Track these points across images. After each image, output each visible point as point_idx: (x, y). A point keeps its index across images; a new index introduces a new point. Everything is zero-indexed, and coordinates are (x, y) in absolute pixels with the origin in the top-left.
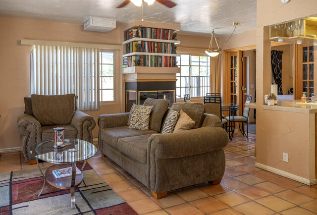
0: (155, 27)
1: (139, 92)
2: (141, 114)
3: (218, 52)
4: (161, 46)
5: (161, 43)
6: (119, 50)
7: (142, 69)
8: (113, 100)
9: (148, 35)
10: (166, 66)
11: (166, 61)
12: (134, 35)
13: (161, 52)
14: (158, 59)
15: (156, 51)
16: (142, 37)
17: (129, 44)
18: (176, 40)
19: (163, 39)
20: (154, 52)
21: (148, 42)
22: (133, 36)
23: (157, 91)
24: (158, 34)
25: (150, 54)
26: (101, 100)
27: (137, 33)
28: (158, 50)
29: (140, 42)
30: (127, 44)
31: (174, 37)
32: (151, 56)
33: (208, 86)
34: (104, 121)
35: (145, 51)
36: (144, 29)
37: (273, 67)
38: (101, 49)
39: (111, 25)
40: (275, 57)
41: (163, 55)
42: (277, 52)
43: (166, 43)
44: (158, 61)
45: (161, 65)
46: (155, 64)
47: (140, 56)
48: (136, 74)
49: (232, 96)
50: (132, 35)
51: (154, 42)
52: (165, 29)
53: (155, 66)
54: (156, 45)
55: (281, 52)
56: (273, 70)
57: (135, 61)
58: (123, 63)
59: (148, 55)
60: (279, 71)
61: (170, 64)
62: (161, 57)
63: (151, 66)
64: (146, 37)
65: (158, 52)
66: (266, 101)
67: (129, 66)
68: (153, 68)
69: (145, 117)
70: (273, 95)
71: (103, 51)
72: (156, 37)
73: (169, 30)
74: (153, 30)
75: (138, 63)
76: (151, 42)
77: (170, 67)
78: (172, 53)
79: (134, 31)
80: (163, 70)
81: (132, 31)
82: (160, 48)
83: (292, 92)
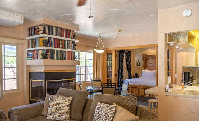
0: (60, 27)
1: (47, 81)
2: (61, 105)
3: (104, 50)
4: (65, 43)
5: (65, 40)
6: (22, 44)
7: (49, 62)
8: (16, 88)
9: (55, 33)
10: (69, 59)
11: (69, 55)
12: (41, 31)
13: (65, 48)
14: (62, 53)
15: (61, 47)
16: (49, 34)
17: (35, 39)
18: (76, 39)
19: (66, 37)
20: (59, 47)
21: (54, 38)
22: (40, 33)
23: (61, 80)
24: (62, 33)
25: (56, 49)
26: (4, 89)
27: (44, 30)
28: (62, 46)
29: (47, 38)
30: (32, 40)
31: (74, 36)
32: (57, 50)
33: (91, 73)
34: (18, 114)
35: (52, 47)
36: (50, 27)
37: (127, 61)
38: (3, 42)
39: (18, 20)
40: (128, 55)
41: (66, 50)
43: (68, 41)
44: (62, 55)
45: (65, 59)
46: (60, 57)
47: (47, 51)
48: (44, 66)
50: (39, 31)
51: (59, 39)
52: (68, 30)
53: (60, 59)
54: (61, 42)
55: (131, 52)
56: (127, 63)
57: (42, 54)
58: (28, 55)
59: (54, 50)
60: (130, 64)
61: (72, 58)
62: (65, 52)
63: (57, 59)
64: (52, 34)
65: (62, 48)
66: (166, 89)
67: (34, 59)
68: (59, 61)
69: (66, 108)
71: (5, 43)
72: (61, 35)
73: (70, 30)
74: (58, 29)
75: (45, 56)
76: (57, 39)
77: (72, 60)
78: (73, 49)
79: (41, 28)
80: (67, 62)
81: (39, 28)
82: (64, 44)
83: (136, 76)
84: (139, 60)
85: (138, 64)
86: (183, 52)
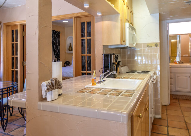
37: (53, 44)
40: (55, 36)
42: (56, 32)
49: (13, 71)
55: (59, 33)
56: (53, 47)
60: (57, 48)
66: (44, 93)
70: (56, 81)
83: (67, 64)
84: (70, 44)
85: (69, 48)
86: (103, 22)
